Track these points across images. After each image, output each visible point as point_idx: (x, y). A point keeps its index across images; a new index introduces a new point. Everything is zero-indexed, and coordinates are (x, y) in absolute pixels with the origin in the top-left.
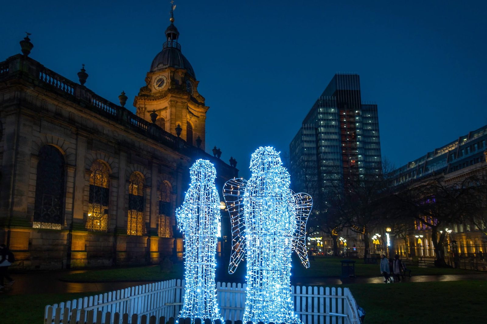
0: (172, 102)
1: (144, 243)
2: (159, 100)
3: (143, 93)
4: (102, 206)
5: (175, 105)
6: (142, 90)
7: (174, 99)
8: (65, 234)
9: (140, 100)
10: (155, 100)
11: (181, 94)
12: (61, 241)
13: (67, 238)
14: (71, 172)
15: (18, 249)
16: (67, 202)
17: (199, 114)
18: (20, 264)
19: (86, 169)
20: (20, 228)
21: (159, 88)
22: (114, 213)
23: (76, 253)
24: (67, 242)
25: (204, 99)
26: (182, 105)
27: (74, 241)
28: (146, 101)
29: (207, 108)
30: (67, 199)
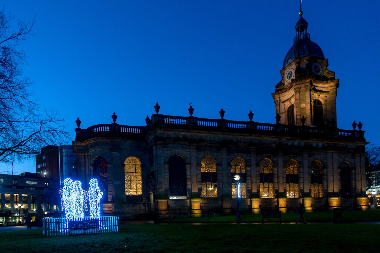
0: (296, 90)
1: (248, 203)
2: (289, 90)
3: (278, 89)
4: (212, 183)
5: (299, 91)
6: (277, 87)
7: (298, 86)
8: (188, 201)
9: (276, 96)
10: (286, 91)
11: (303, 80)
12: (186, 204)
13: (190, 202)
14: (188, 167)
15: (163, 209)
16: (187, 184)
17: (329, 89)
18: (164, 216)
19: (197, 164)
20: (161, 200)
21: (289, 80)
22: (221, 186)
23: (194, 210)
24: (190, 205)
25: (334, 73)
26: (305, 89)
27: (193, 204)
28: (280, 94)
29: (336, 81)
30: (187, 182)
